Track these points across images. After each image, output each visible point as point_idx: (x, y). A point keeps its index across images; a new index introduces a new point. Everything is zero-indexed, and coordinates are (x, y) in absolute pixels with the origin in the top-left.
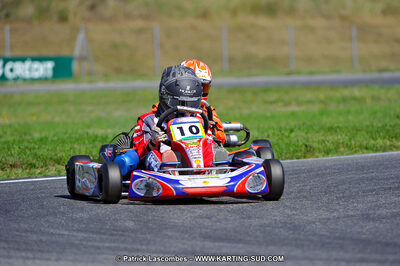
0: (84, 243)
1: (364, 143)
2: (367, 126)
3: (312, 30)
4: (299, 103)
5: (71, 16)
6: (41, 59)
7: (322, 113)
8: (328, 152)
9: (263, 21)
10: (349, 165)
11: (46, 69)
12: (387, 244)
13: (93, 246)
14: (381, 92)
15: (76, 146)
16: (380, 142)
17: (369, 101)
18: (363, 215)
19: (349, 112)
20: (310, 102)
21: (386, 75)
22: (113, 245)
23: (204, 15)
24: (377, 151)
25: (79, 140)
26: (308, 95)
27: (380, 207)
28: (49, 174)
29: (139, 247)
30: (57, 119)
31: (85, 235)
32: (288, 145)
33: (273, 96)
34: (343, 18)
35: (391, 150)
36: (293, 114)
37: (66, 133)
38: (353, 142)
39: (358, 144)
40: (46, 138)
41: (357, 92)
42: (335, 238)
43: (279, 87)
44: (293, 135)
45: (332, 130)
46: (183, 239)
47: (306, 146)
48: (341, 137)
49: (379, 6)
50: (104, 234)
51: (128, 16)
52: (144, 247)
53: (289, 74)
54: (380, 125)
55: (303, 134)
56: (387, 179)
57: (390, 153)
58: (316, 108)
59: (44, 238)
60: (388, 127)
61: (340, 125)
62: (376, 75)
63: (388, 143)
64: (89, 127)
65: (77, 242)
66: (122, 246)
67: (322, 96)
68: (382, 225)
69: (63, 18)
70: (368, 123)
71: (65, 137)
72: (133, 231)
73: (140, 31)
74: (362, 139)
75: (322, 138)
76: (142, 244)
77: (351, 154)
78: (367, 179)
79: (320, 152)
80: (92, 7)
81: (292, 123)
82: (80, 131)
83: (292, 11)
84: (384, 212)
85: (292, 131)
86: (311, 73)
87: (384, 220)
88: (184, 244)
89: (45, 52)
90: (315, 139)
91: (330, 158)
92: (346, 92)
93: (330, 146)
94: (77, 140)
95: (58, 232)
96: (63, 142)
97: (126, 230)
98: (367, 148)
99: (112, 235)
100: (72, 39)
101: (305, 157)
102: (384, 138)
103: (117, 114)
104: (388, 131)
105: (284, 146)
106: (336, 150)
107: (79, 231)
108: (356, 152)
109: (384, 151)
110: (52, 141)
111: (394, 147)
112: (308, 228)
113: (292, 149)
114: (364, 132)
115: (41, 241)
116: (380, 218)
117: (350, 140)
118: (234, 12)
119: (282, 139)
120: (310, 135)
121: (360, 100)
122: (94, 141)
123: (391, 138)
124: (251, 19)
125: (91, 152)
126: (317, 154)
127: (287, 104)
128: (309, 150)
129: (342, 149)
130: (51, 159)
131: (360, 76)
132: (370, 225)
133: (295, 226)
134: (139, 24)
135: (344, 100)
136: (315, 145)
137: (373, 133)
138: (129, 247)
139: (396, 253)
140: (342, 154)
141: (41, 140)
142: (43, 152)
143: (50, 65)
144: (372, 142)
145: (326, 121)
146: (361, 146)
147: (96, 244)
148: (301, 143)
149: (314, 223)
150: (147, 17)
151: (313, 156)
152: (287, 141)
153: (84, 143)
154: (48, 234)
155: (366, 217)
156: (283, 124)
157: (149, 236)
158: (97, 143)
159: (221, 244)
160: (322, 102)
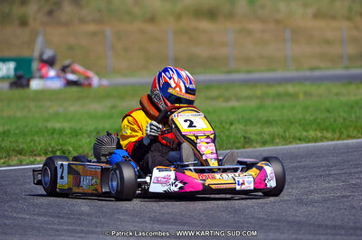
0: (44, 226)
1: (297, 135)
2: (300, 120)
3: (249, 33)
4: (238, 99)
5: (31, 21)
6: (4, 60)
7: (259, 108)
8: (264, 143)
9: (205, 25)
10: (283, 154)
11: (9, 69)
12: (319, 226)
13: (52, 229)
14: (312, 89)
15: (36, 138)
16: (312, 133)
17: (301, 96)
18: (297, 200)
19: (283, 107)
20: (248, 98)
21: (317, 73)
22: (70, 228)
23: (152, 19)
24: (309, 142)
25: (39, 132)
26: (246, 92)
27: (311, 192)
28: (12, 163)
29: (94, 229)
30: (19, 114)
31: (45, 219)
32: (228, 137)
33: (215, 93)
34: (278, 22)
35: (322, 141)
36: (233, 109)
37: (27, 126)
38: (287, 134)
39: (292, 135)
40: (9, 131)
41: (290, 89)
42: (272, 221)
43: (219, 84)
44: (232, 128)
45: (268, 123)
46: (134, 222)
47: (245, 138)
48: (276, 130)
49: (310, 11)
50: (62, 218)
51: (82, 21)
52: (98, 230)
53: (229, 72)
54: (312, 118)
55: (242, 127)
56: (319, 167)
57: (321, 144)
58: (253, 103)
59: (7, 222)
60: (319, 121)
61: (276, 118)
62: (308, 74)
63: (319, 134)
64: (47, 121)
65: (37, 225)
66: (78, 228)
67: (258, 92)
68: (314, 209)
69: (23, 23)
70: (300, 116)
71: (26, 130)
72: (88, 215)
73: (94, 34)
74: (295, 131)
75: (259, 130)
76: (97, 227)
77: (286, 144)
78: (300, 167)
79: (257, 142)
80: (50, 13)
81: (232, 117)
82: (40, 125)
83: (231, 16)
84: (316, 197)
85: (232, 124)
86: (249, 72)
87: (316, 205)
88: (134, 226)
89: (6, 54)
90: (253, 131)
91: (266, 148)
92: (280, 89)
93: (267, 137)
94: (37, 133)
95: (20, 216)
96: (24, 135)
97: (82, 214)
98: (300, 140)
99: (69, 218)
100: (32, 42)
101: (244, 147)
102: (316, 130)
103: (72, 109)
104: (319, 124)
105: (225, 138)
106: (272, 141)
107: (38, 215)
108: (290, 143)
109: (316, 142)
110: (15, 134)
111: (325, 138)
112: (247, 211)
113: (232, 140)
114: (297, 125)
115: (5, 224)
116: (312, 203)
117: (285, 132)
118: (179, 17)
119: (222, 132)
120: (248, 128)
121: (294, 96)
122: (53, 133)
123: (321, 130)
124: (194, 23)
125: (50, 144)
126: (255, 145)
127: (227, 100)
128: (247, 141)
129: (277, 140)
130: (14, 150)
131: (293, 74)
132: (303, 209)
133: (235, 210)
134: (92, 28)
135: (279, 96)
136: (253, 137)
137: (305, 125)
138: (85, 229)
139: (327, 234)
140: (277, 144)
141: (4, 133)
142: (6, 144)
143: (12, 65)
144: (305, 133)
145: (263, 114)
146: (295, 138)
147: (55, 227)
148: (240, 136)
149: (252, 207)
150: (100, 22)
151: (251, 146)
152: (227, 133)
153: (43, 136)
154: (11, 217)
155: (300, 202)
156: (224, 118)
157: (103, 220)
158: (55, 135)
159: (169, 227)
160: (258, 97)
